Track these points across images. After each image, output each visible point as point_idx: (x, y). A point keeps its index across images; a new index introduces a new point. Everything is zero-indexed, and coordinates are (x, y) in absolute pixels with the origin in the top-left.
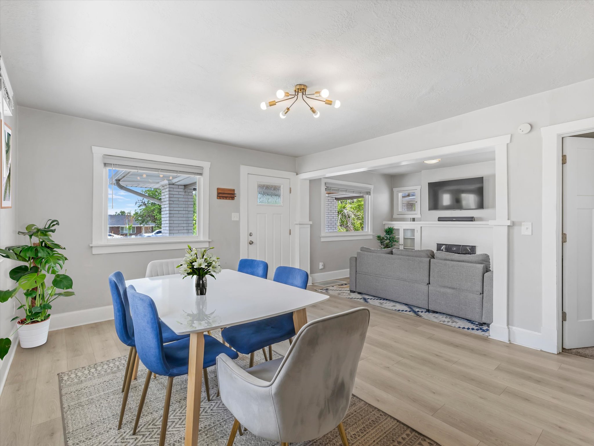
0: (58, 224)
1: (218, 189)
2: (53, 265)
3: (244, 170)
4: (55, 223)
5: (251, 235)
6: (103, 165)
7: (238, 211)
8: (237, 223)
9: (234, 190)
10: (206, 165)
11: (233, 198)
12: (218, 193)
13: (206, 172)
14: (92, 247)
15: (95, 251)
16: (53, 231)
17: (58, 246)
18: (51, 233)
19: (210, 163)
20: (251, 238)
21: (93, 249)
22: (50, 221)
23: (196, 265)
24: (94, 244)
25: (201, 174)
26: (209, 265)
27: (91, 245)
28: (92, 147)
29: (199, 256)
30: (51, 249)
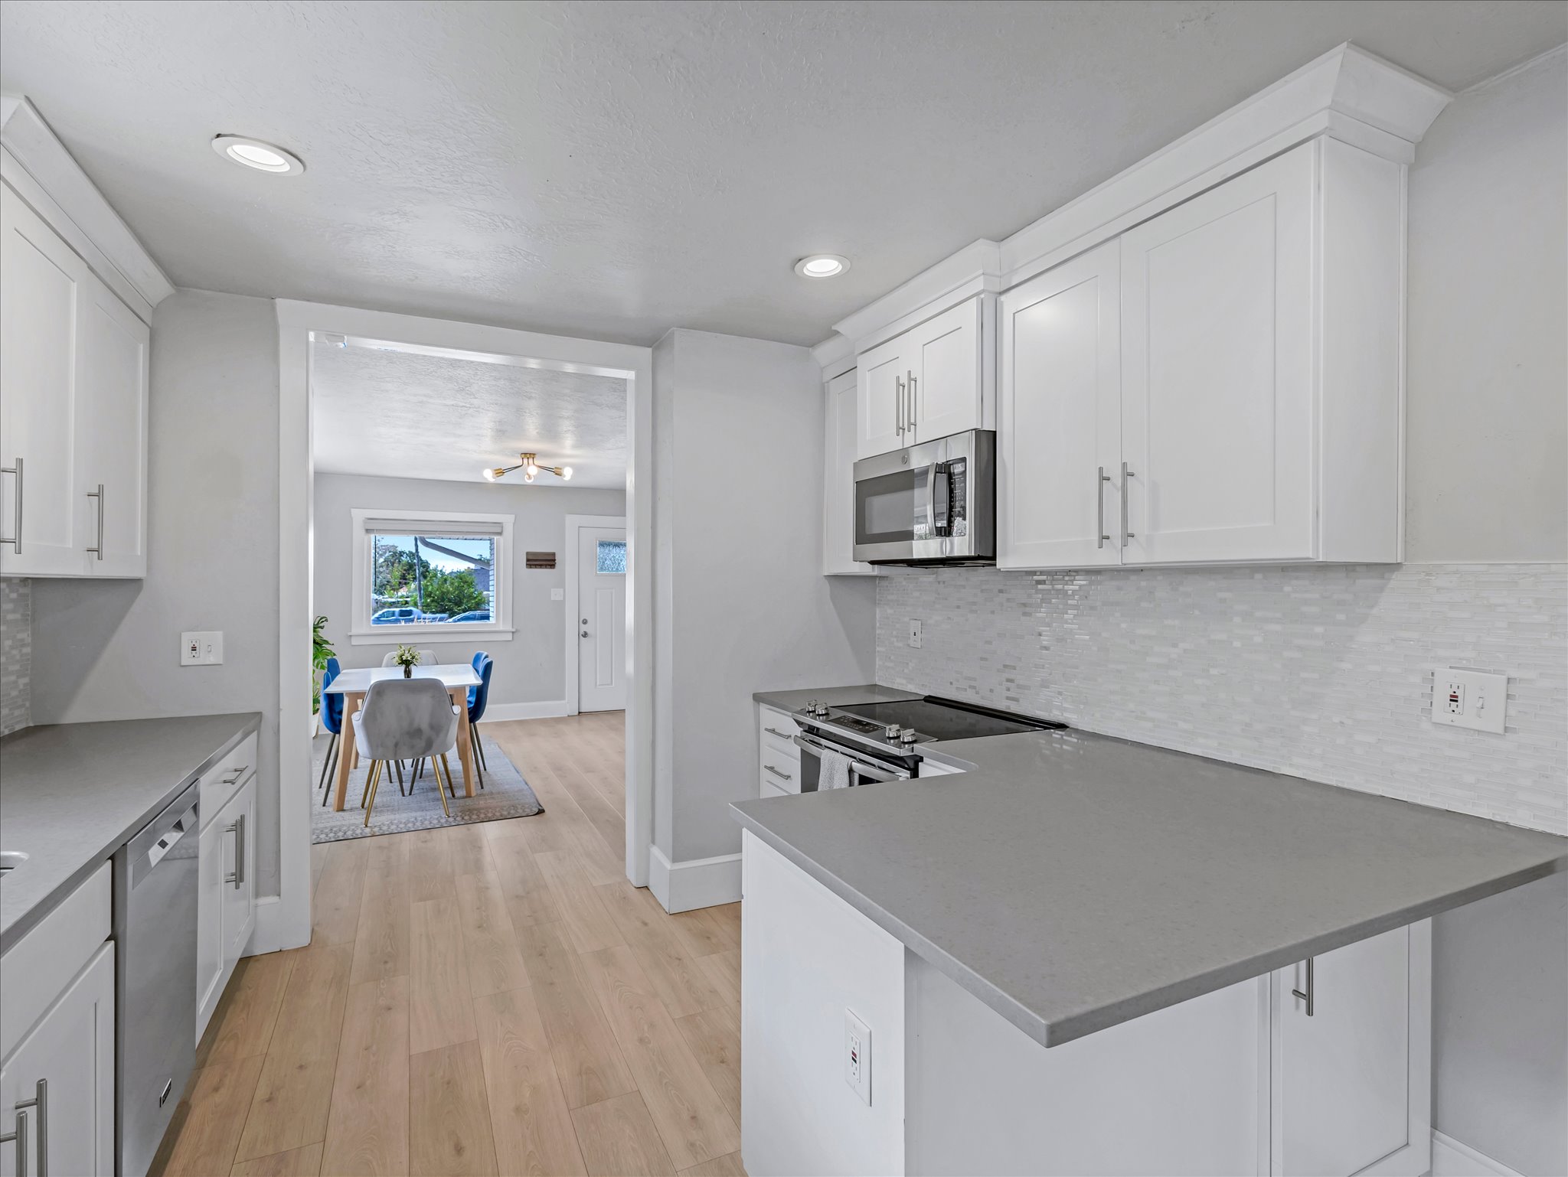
0: (326, 620)
1: (528, 554)
2: (322, 661)
3: (572, 521)
4: (323, 620)
5: (585, 622)
6: (364, 531)
7: (561, 584)
8: (560, 605)
9: (554, 554)
10: (508, 520)
11: (552, 566)
12: (528, 560)
13: (508, 530)
14: (351, 636)
15: (354, 642)
16: (322, 628)
17: (327, 642)
18: (319, 629)
19: (514, 516)
20: (584, 628)
21: (353, 638)
22: (319, 618)
23: (404, 658)
24: (354, 631)
25: (500, 534)
26: (413, 658)
27: (349, 634)
28: (352, 510)
29: (407, 652)
30: (320, 645)
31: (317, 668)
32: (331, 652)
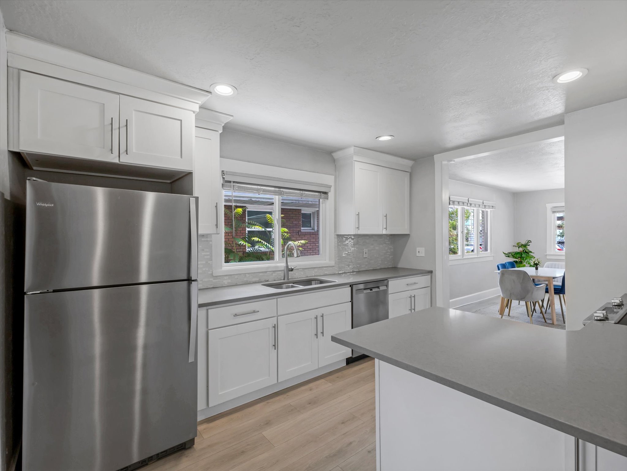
0: (531, 242)
2: (529, 260)
6: (552, 212)
16: (529, 245)
17: (531, 252)
18: (528, 246)
21: (547, 256)
22: (528, 241)
23: (535, 262)
24: (547, 253)
26: (539, 262)
28: (546, 204)
29: (536, 260)
30: (528, 253)
31: (527, 264)
32: (533, 256)
